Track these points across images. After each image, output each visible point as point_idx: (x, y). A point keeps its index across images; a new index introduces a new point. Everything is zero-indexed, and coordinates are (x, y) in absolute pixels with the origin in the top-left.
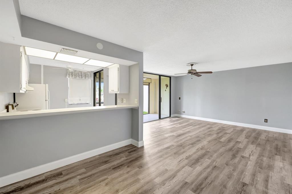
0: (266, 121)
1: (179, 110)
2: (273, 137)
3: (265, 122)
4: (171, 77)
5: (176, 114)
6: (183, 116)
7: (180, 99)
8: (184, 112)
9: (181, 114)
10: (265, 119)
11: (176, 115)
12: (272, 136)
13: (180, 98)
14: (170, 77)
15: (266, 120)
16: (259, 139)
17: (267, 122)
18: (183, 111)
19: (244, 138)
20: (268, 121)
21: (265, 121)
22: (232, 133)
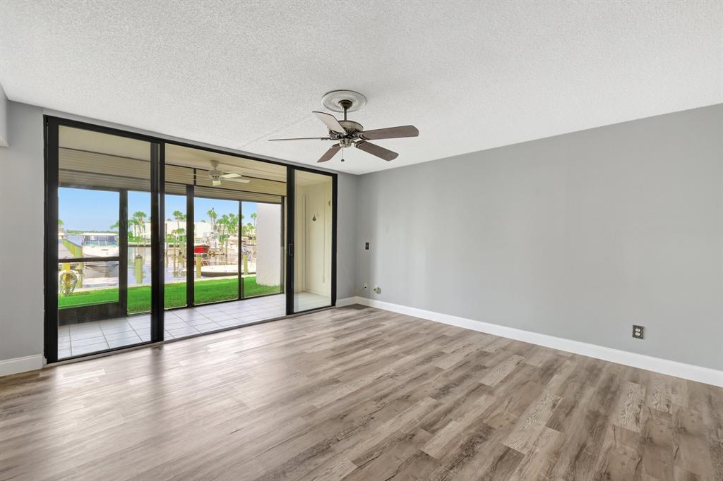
0: (638, 332)
1: (366, 285)
2: (668, 415)
3: (634, 336)
4: (336, 175)
5: (357, 297)
6: (377, 304)
7: (367, 248)
8: (379, 291)
9: (369, 297)
10: (635, 327)
11: (357, 300)
12: (663, 407)
13: (367, 244)
14: (335, 177)
15: (640, 327)
16: (610, 430)
17: (641, 337)
18: (376, 287)
19: (543, 424)
20: (646, 334)
21: (634, 332)
22: (502, 388)
